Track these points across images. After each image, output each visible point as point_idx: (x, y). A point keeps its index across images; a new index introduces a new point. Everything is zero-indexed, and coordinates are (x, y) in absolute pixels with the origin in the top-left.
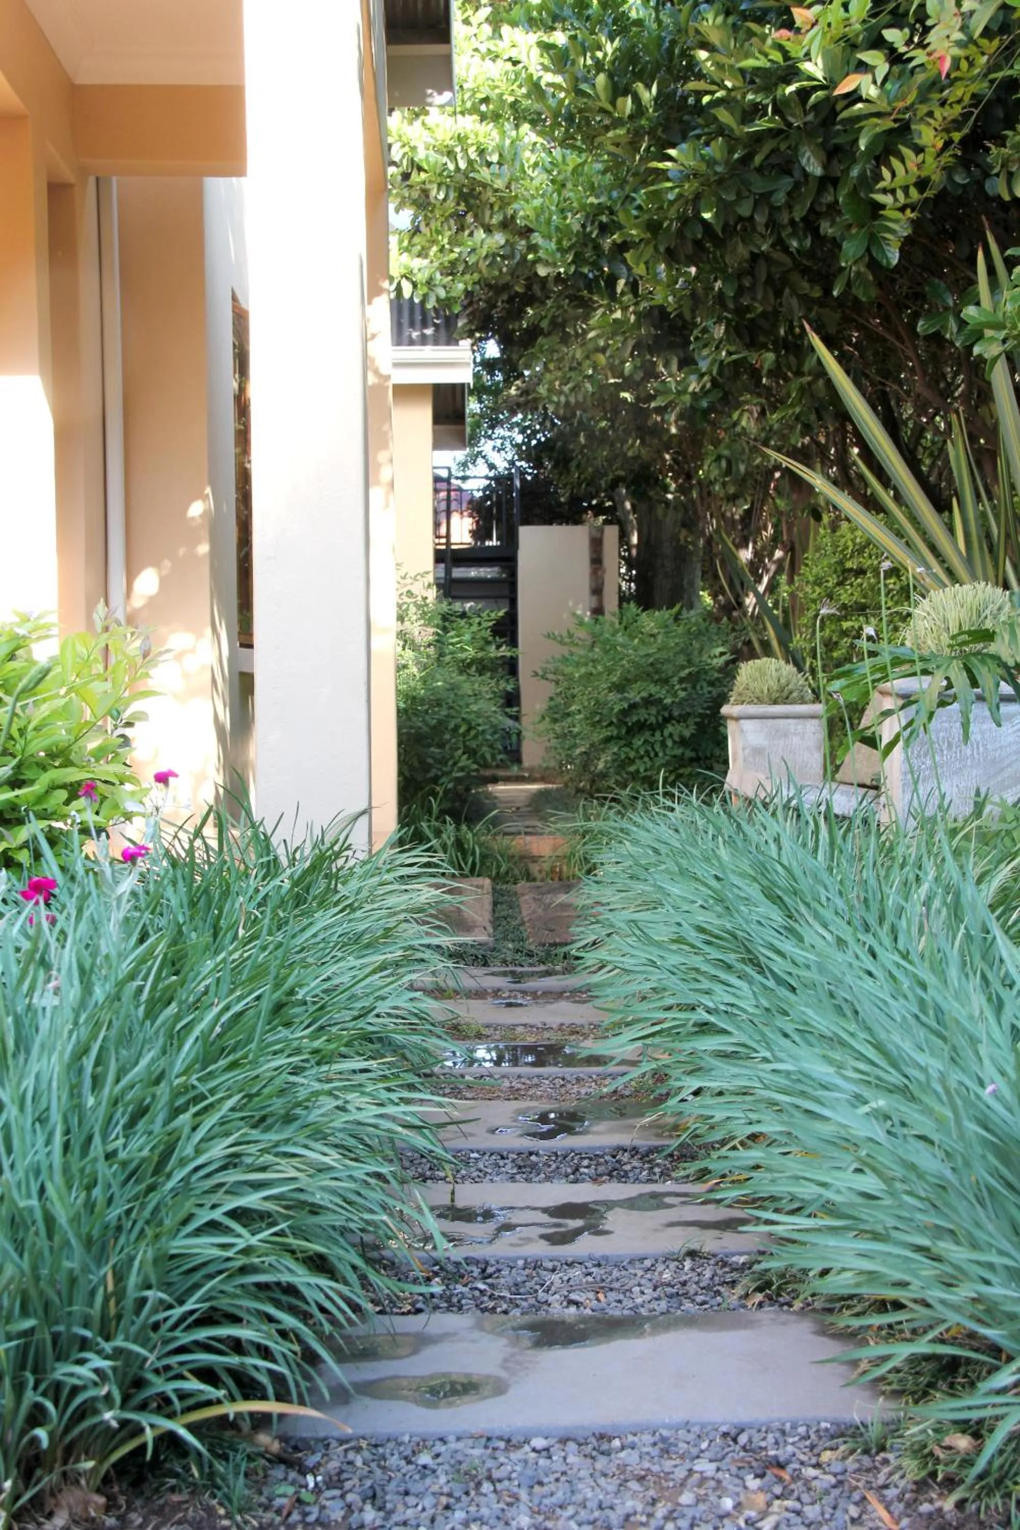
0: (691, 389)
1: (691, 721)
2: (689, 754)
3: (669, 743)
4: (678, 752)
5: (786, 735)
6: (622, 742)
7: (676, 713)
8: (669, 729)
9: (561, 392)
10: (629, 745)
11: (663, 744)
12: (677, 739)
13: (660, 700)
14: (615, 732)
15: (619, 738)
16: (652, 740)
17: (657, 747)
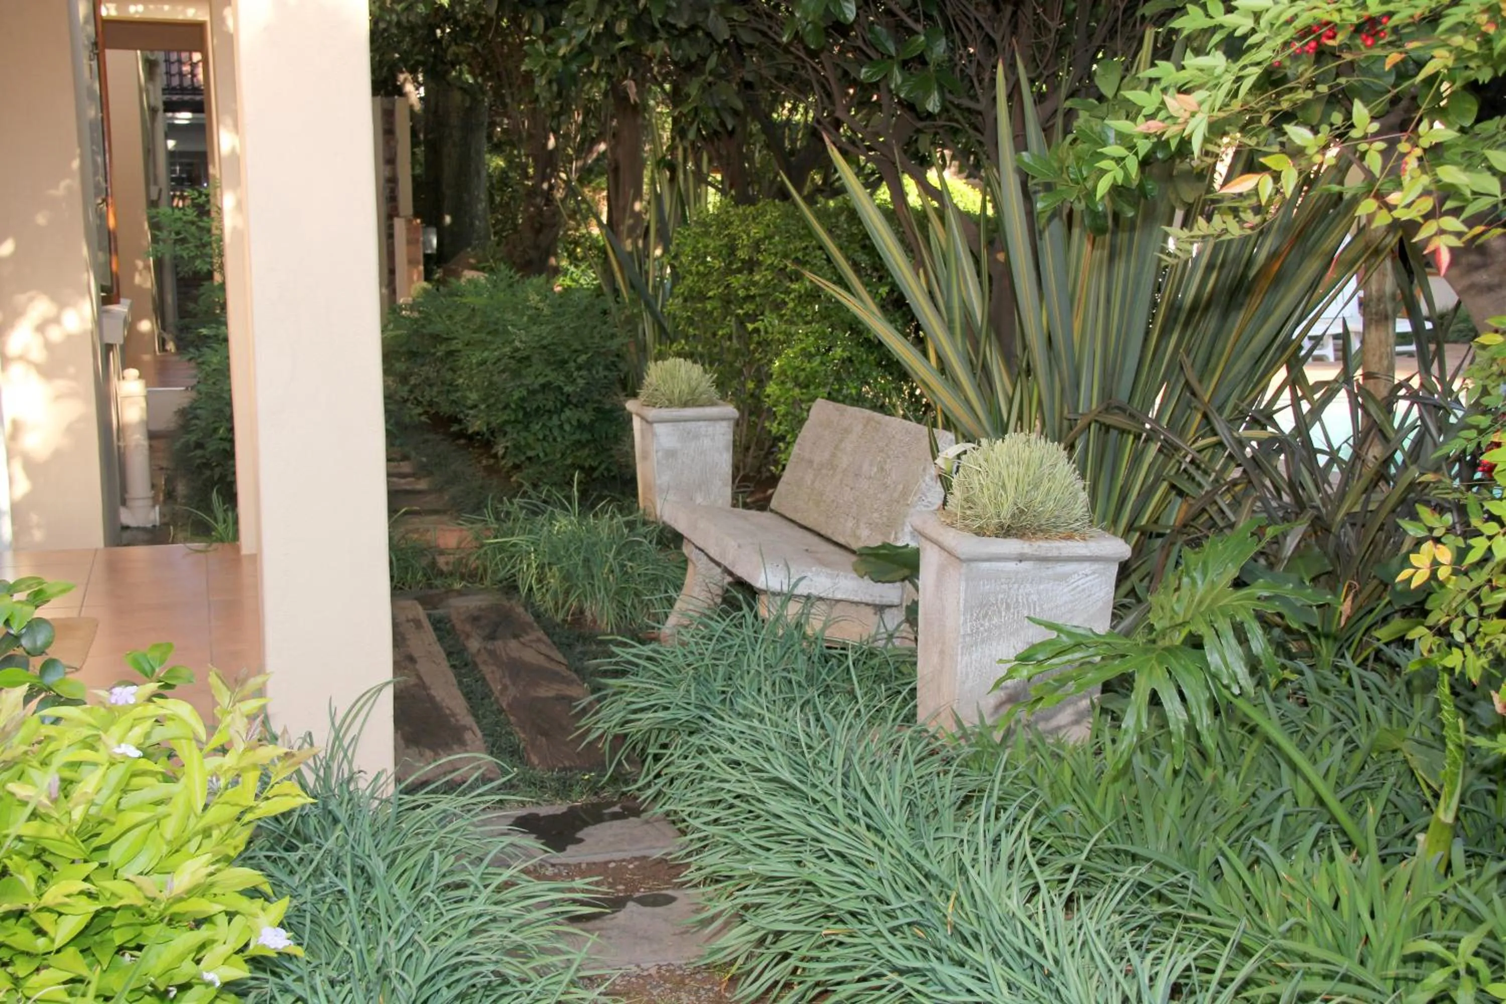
0: (561, 52)
1: (589, 407)
2: (586, 436)
3: (567, 427)
4: (577, 437)
5: (696, 437)
6: (520, 426)
7: (574, 401)
8: (568, 413)
9: (392, 10)
10: (527, 428)
11: (561, 427)
12: (575, 423)
13: (560, 388)
14: (513, 418)
15: (516, 421)
16: (549, 424)
17: (556, 432)
